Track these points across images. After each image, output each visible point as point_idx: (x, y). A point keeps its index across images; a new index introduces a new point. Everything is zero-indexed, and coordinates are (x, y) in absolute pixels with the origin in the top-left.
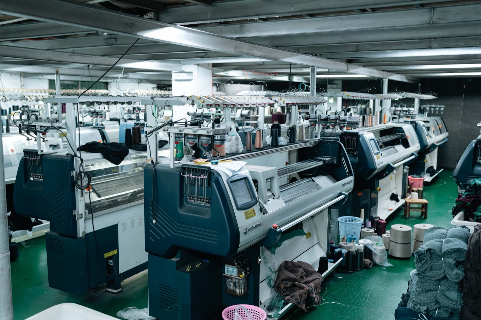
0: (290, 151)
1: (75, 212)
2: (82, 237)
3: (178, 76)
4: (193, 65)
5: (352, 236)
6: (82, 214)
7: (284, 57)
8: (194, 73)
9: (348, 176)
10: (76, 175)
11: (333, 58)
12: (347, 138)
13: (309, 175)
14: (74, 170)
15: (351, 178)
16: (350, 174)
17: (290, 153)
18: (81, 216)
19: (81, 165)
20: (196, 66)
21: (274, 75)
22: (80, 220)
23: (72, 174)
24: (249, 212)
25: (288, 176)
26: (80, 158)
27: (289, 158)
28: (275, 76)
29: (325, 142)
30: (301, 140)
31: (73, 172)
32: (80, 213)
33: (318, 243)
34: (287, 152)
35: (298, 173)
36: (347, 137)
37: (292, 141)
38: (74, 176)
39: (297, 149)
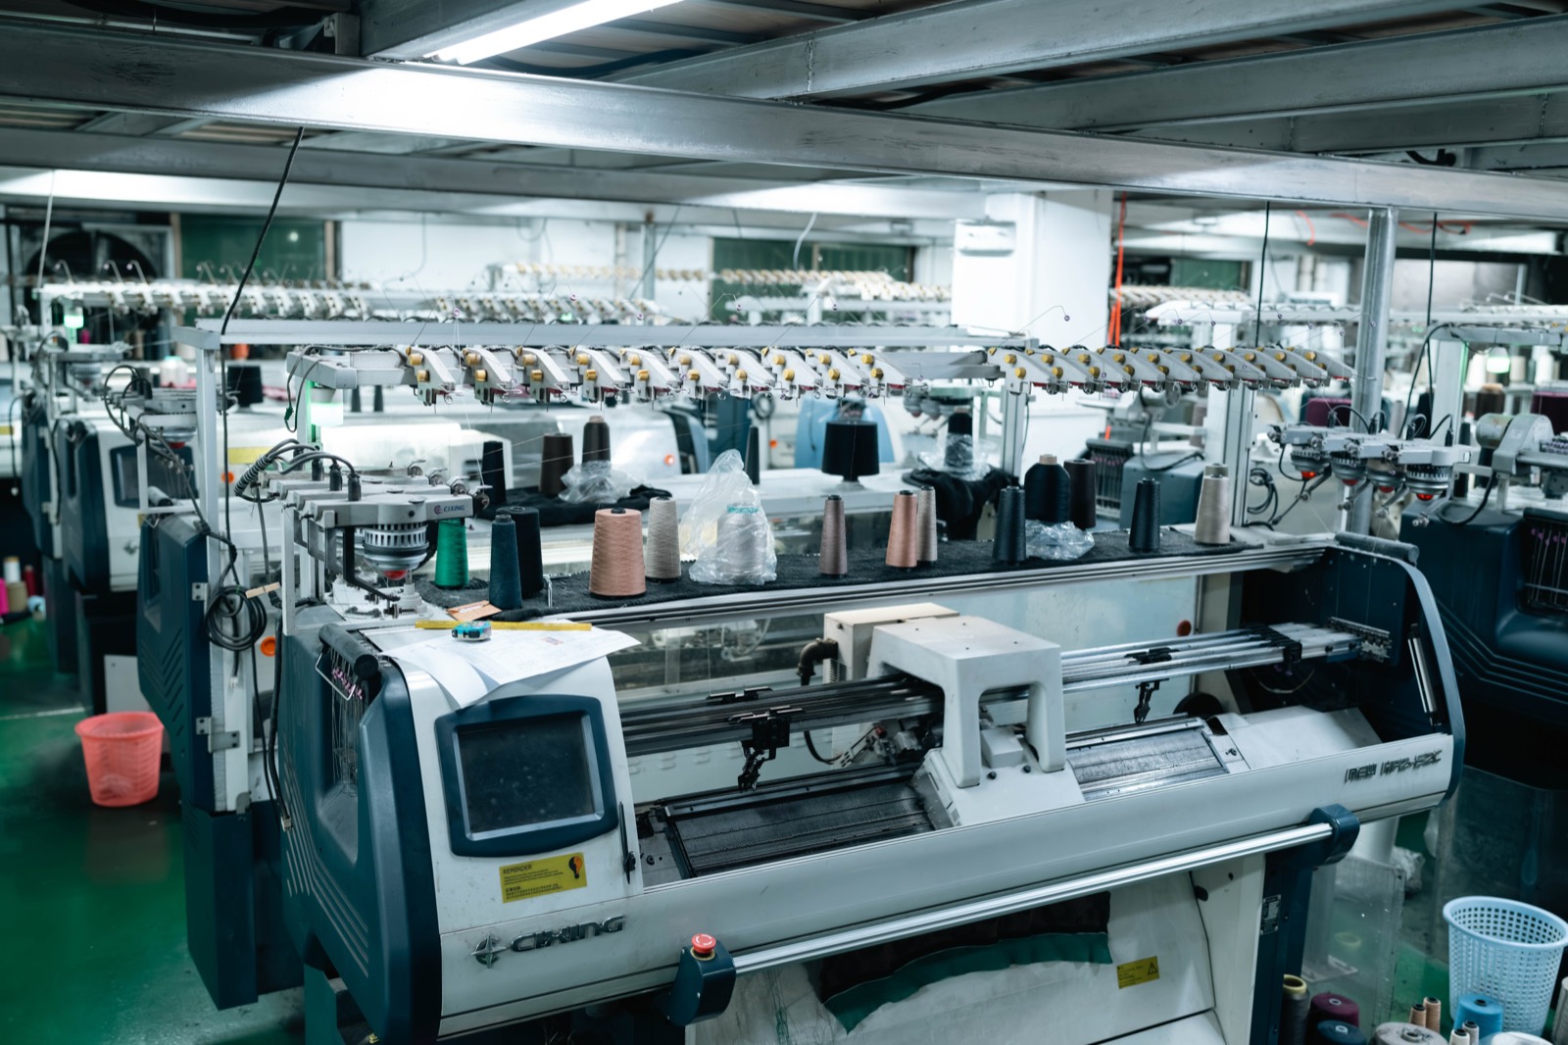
0: (1205, 577)
1: (205, 726)
2: (234, 812)
3: (971, 235)
4: (1018, 197)
5: (1481, 1003)
6: (235, 735)
7: (1158, 173)
8: (1019, 226)
9: (1433, 731)
10: (209, 598)
11: (1530, 168)
12: (1548, 542)
13: (1277, 691)
14: (205, 579)
15: (1441, 743)
16: (1439, 722)
17: (1205, 583)
18: (233, 740)
19: (231, 566)
20: (1032, 200)
21: (1460, 229)
22: (230, 754)
23: (196, 593)
24: (535, 869)
25: (1191, 675)
26: (227, 540)
27: (1201, 606)
28: (1463, 233)
29: (1352, 557)
30: (1207, 540)
31: (198, 587)
32: (229, 728)
33: (1209, 1012)
34: (1193, 582)
35: (1229, 673)
36: (1545, 538)
37: (1139, 544)
38: (202, 602)
39: (1233, 574)
